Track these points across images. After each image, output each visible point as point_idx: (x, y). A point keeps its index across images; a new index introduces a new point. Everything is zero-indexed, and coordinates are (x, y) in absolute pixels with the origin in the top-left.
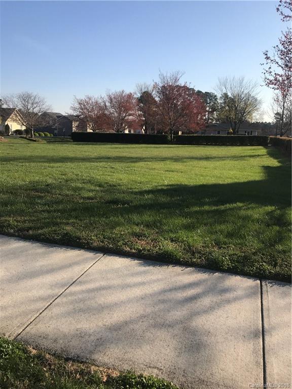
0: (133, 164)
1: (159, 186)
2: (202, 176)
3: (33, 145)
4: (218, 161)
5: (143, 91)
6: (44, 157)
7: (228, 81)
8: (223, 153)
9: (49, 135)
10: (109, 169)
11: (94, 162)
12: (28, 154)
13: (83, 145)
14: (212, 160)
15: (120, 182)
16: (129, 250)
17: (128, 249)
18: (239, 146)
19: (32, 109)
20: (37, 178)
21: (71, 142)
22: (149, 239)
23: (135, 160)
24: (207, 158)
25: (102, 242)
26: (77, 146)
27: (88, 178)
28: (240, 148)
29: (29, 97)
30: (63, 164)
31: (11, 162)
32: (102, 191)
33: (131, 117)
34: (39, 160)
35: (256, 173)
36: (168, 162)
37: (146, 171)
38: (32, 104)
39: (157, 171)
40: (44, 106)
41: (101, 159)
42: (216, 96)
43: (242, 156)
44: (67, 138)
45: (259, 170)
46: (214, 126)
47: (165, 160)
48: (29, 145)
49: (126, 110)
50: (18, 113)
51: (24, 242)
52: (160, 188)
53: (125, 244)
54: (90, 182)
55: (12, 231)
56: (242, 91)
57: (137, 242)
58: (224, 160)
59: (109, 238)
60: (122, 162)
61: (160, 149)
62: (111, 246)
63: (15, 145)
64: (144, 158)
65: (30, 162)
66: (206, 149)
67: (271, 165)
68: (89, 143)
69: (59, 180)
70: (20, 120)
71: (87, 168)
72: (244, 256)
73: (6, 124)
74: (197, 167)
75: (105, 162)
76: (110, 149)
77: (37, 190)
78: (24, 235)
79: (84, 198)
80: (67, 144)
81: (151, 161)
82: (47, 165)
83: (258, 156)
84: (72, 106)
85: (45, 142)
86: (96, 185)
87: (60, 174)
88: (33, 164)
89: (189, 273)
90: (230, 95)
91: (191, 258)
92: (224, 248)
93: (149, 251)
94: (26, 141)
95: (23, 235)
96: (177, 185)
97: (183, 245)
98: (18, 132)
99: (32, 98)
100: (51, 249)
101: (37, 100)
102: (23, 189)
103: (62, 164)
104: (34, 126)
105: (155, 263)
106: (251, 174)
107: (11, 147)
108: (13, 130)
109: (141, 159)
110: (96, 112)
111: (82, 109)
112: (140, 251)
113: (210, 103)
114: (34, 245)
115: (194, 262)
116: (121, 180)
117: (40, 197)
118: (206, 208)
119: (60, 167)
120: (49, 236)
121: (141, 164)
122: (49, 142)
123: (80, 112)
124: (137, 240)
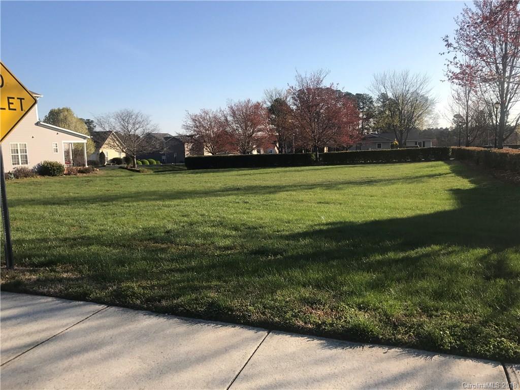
0: (272, 196)
1: (315, 225)
2: (369, 207)
3: (138, 177)
4: (386, 185)
5: (274, 98)
6: (154, 193)
7: (387, 77)
8: (391, 174)
9: (155, 163)
10: (242, 205)
11: (220, 196)
12: (134, 190)
13: (201, 173)
14: (378, 184)
15: (261, 222)
16: (303, 324)
17: (301, 323)
18: (410, 162)
19: (133, 131)
20: (153, 223)
21: (185, 170)
22: (327, 307)
23: (273, 190)
24: (370, 182)
25: (264, 313)
26: (193, 175)
27: (218, 219)
28: (412, 165)
29: (129, 115)
30: (182, 200)
31: (114, 202)
32: (240, 237)
33: (260, 134)
34: (150, 197)
35: (443, 199)
36: (318, 190)
37: (291, 205)
38: (134, 124)
39: (306, 204)
40: (148, 126)
41: (227, 191)
42: (371, 98)
43: (417, 177)
44: (179, 165)
45: (446, 195)
46: (372, 137)
47: (314, 188)
48: (132, 178)
49: (254, 125)
50: (116, 137)
51: (157, 317)
52: (317, 228)
53: (295, 316)
54: (221, 224)
55: (138, 302)
56: (407, 89)
57: (311, 313)
58: (393, 184)
59: (272, 308)
60: (256, 193)
61: (302, 173)
62: (277, 319)
63: (115, 178)
64: (284, 187)
65: (138, 201)
66: (365, 169)
67: (462, 188)
68: (209, 170)
69: (182, 224)
70: (118, 146)
71: (213, 205)
72: (471, 328)
73: (101, 151)
74: (359, 195)
75: (235, 194)
76: (238, 177)
77: (155, 240)
78: (156, 308)
79: (220, 248)
80: (181, 173)
81: (294, 190)
82: (161, 203)
83: (440, 175)
84: (184, 124)
85: (152, 172)
86: (230, 229)
87: (180, 216)
88: (142, 204)
89: (397, 357)
90: (390, 95)
91: (393, 334)
92: (436, 316)
93: (331, 325)
94: (128, 173)
95: (153, 307)
96: (341, 223)
97: (378, 315)
98: (116, 161)
99: (133, 117)
100: (196, 327)
101: (139, 119)
102: (138, 240)
103: (179, 201)
104: (136, 152)
105: (344, 343)
106: (438, 202)
107: (110, 182)
108: (109, 159)
109: (281, 188)
110: (215, 130)
111: (197, 127)
112: (319, 326)
113: (363, 108)
114: (171, 321)
115: (399, 339)
116: (262, 219)
117: (163, 250)
118: (391, 255)
119: (178, 205)
120: (190, 307)
121: (283, 195)
122: (157, 172)
123: (195, 131)
124: (310, 309)
